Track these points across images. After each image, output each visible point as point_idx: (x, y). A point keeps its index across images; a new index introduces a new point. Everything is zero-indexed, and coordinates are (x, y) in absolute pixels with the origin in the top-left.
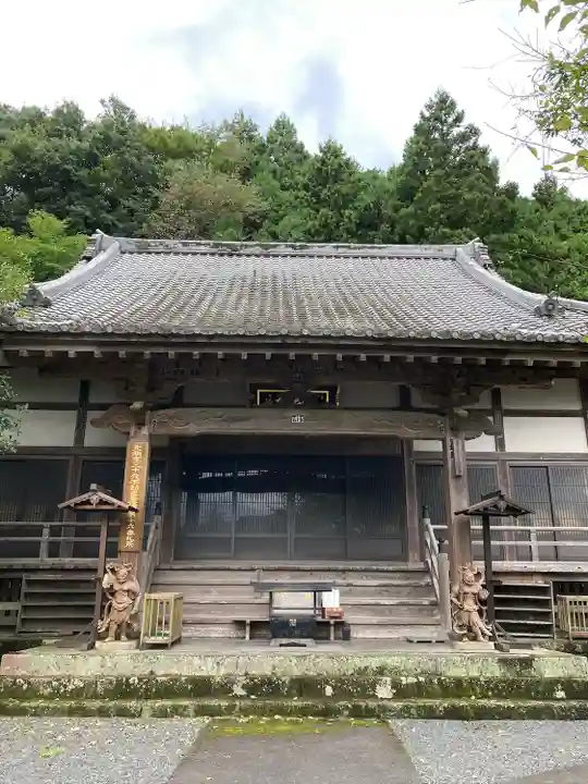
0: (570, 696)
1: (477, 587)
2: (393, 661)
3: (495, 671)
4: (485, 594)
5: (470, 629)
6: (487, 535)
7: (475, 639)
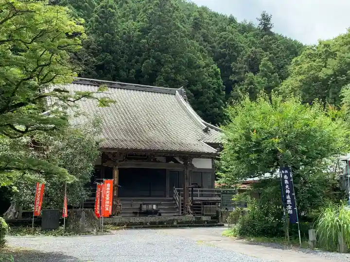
0: (207, 223)
1: (190, 203)
2: (176, 218)
3: (194, 219)
4: (192, 205)
5: (189, 212)
6: (192, 191)
7: (189, 214)
